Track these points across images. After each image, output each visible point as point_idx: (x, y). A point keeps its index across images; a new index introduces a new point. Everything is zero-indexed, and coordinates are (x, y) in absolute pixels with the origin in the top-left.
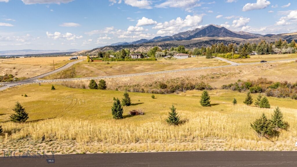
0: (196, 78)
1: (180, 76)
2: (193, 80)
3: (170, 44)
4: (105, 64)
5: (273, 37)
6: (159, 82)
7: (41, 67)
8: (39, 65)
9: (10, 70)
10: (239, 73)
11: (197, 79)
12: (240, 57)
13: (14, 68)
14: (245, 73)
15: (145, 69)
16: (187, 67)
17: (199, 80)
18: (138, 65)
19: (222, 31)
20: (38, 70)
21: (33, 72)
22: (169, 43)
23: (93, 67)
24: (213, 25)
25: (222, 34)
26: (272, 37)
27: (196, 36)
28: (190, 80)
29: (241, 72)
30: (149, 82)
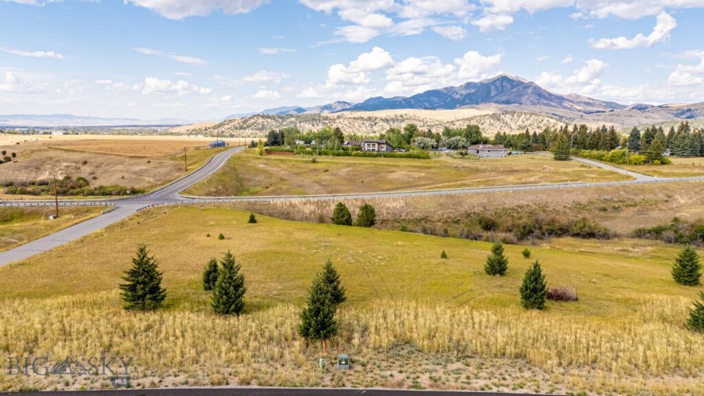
0: (562, 208)
1: (525, 203)
2: (558, 212)
3: (408, 117)
4: (306, 162)
5: (648, 111)
6: (474, 213)
7: (149, 162)
8: (142, 157)
9: (76, 167)
10: (667, 201)
11: (567, 210)
12: (645, 162)
13: (85, 163)
14: (682, 202)
15: (415, 178)
16: (523, 180)
17: (570, 214)
18: (393, 169)
19: (530, 91)
20: (146, 170)
21: (135, 173)
22: (406, 115)
23: (280, 167)
24: (509, 77)
25: (528, 98)
26: (646, 110)
27: (468, 101)
28: (550, 211)
29: (671, 198)
30: (450, 213)
